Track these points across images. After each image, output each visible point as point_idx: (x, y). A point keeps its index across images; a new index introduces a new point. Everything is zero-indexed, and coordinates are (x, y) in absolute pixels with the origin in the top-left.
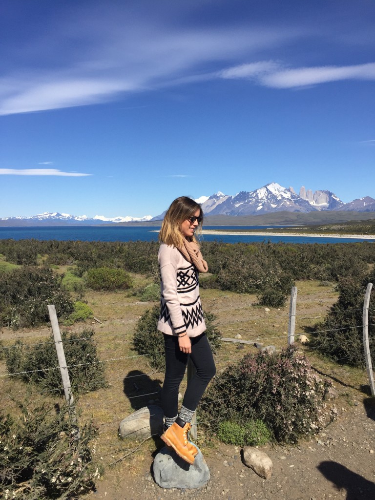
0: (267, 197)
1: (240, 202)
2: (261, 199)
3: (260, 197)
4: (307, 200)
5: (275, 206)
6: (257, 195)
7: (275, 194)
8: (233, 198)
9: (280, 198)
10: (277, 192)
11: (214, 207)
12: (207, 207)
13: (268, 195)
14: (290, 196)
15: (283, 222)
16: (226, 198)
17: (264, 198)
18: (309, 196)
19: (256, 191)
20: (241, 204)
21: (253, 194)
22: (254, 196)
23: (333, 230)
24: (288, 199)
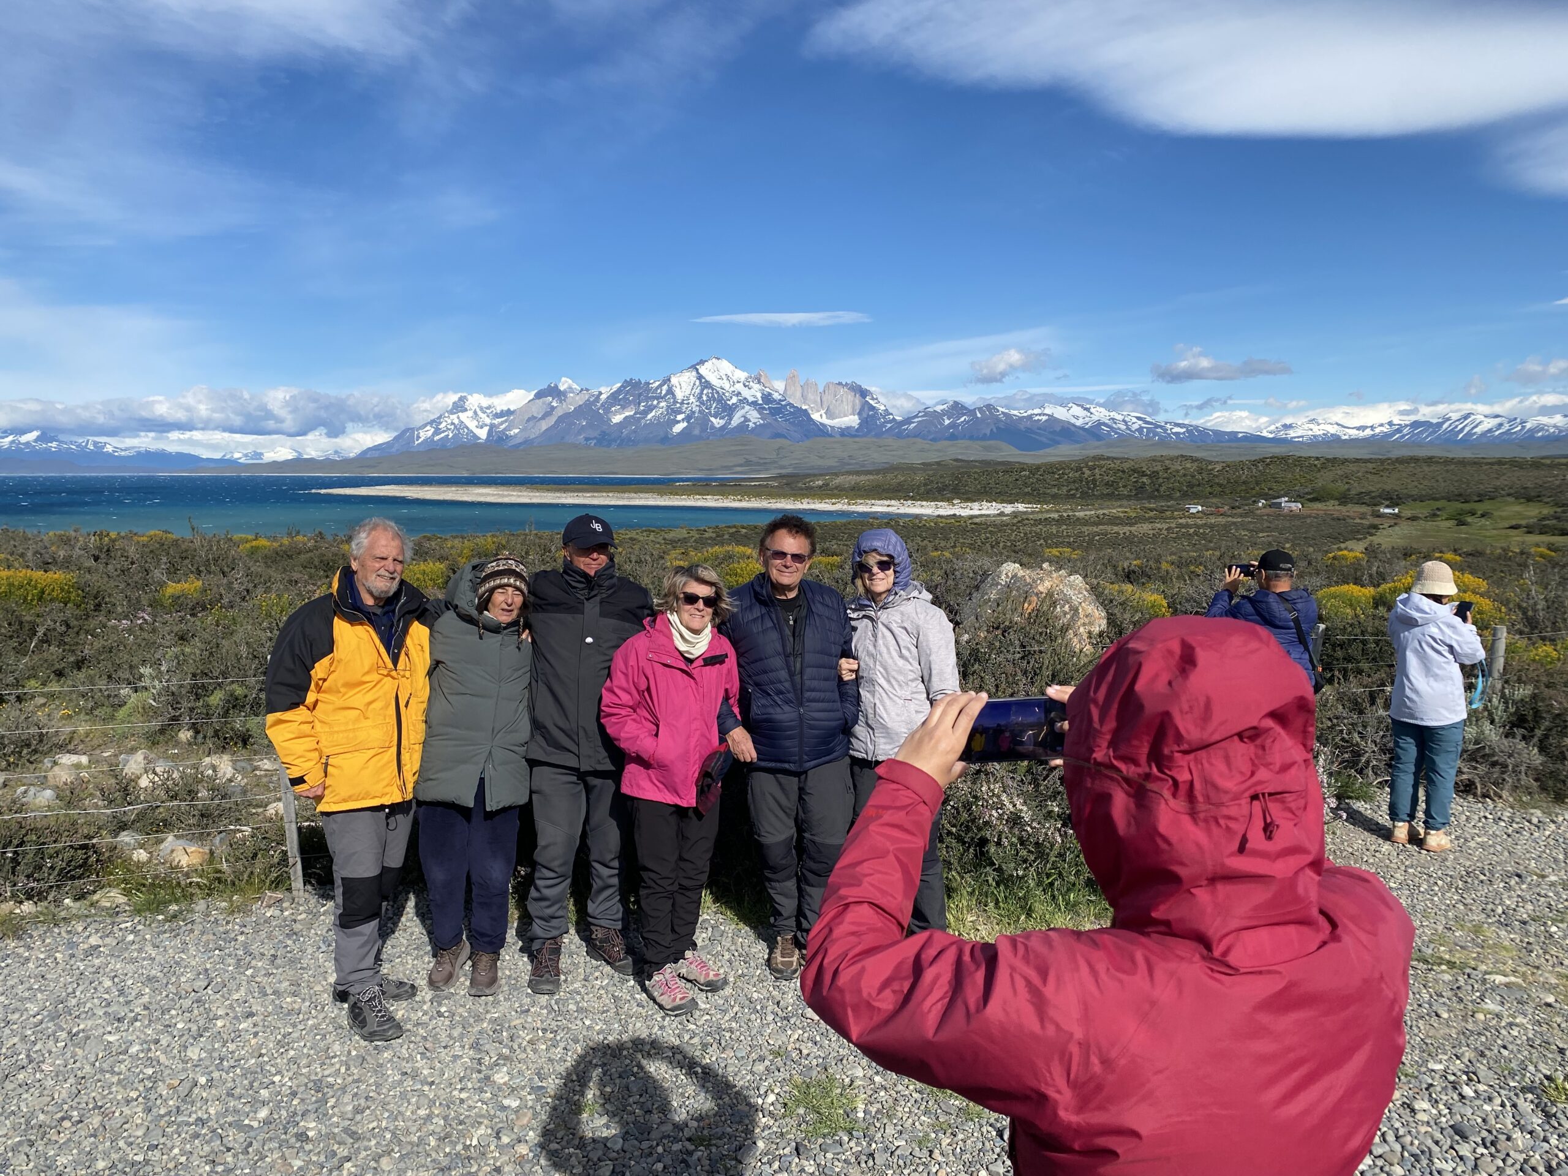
0: (700, 398)
1: (623, 408)
2: (682, 403)
3: (679, 395)
4: (804, 407)
5: (722, 422)
6: (670, 391)
7: (721, 391)
8: (603, 397)
9: (734, 400)
10: (727, 386)
11: (551, 421)
12: (529, 420)
13: (702, 390)
14: (759, 395)
15: (741, 465)
16: (585, 396)
17: (692, 399)
18: (811, 396)
19: (669, 380)
20: (627, 414)
21: (661, 386)
22: (664, 392)
24: (754, 404)
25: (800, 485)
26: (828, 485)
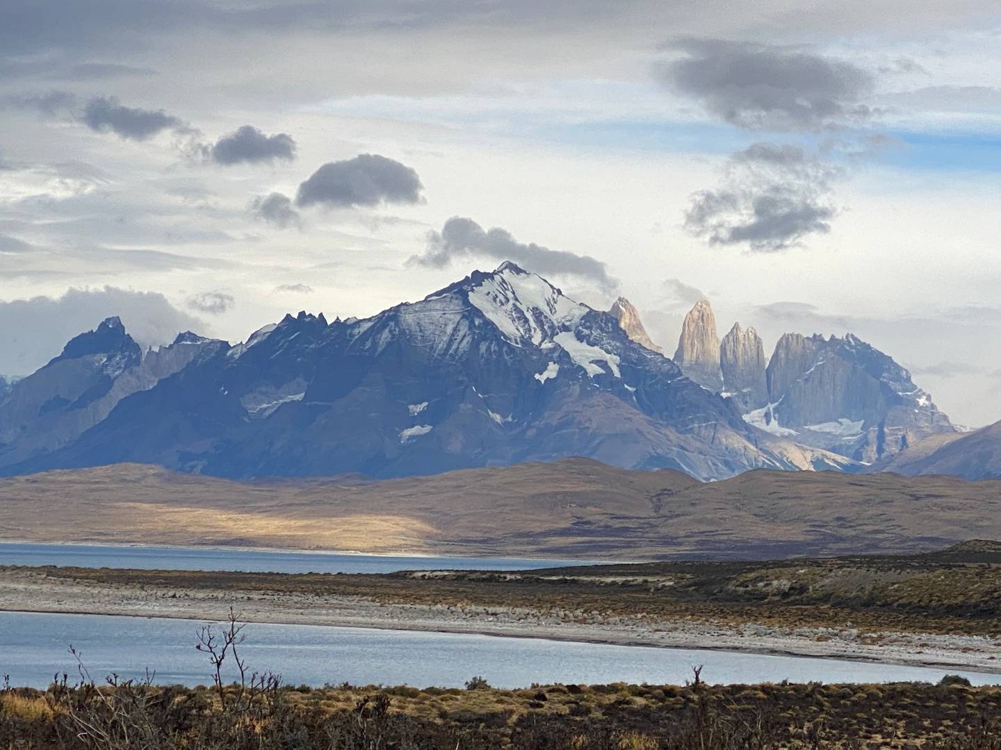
1: (280, 384)
4: (725, 394)
7: (519, 348)
9: (552, 371)
11: (104, 411)
13: (475, 344)
14: (613, 360)
20: (288, 397)
23: (826, 598)
24: (602, 381)
25: (731, 587)
26: (803, 589)
